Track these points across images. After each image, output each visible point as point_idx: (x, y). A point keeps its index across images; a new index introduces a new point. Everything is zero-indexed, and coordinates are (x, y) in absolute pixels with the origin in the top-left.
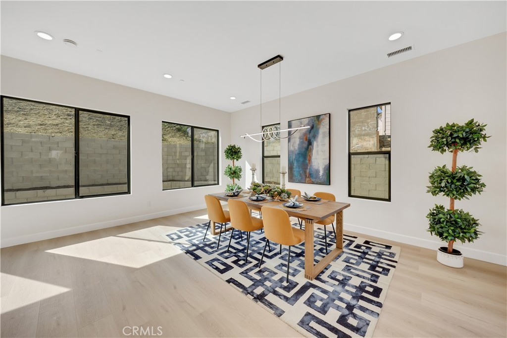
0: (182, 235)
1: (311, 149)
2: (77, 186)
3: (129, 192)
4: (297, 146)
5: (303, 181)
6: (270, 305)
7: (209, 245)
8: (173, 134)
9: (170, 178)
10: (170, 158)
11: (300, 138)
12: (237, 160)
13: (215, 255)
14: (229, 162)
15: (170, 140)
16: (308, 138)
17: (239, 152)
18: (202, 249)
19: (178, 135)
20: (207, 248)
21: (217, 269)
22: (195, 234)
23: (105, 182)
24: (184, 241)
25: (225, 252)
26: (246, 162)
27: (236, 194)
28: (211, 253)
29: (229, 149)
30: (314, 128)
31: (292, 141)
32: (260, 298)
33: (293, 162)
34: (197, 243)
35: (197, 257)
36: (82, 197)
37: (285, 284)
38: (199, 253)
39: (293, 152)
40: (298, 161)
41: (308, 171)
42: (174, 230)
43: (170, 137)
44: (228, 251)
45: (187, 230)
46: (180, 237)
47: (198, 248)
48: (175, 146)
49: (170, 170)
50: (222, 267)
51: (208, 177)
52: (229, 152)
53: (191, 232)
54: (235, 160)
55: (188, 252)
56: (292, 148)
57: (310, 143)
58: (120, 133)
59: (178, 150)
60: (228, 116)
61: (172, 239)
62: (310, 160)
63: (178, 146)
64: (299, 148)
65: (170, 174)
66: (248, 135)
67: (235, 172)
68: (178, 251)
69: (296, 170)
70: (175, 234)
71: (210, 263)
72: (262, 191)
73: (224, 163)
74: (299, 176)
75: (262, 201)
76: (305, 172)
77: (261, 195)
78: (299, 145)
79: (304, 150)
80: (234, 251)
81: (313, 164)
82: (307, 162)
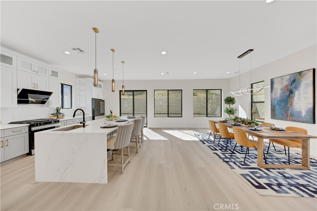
0: (200, 135)
1: (292, 96)
2: (168, 114)
3: (182, 117)
4: (279, 95)
5: (285, 119)
6: (230, 165)
7: (210, 141)
8: (201, 92)
9: (198, 113)
10: (199, 103)
11: (281, 89)
12: (232, 105)
13: (212, 145)
14: (227, 106)
15: (199, 95)
16: (289, 89)
17: (233, 100)
18: (207, 141)
19: (203, 92)
20: (209, 142)
21: (211, 148)
22: (205, 136)
23: (175, 113)
24: (201, 137)
25: (217, 145)
26: (239, 105)
27: (225, 121)
28: (210, 144)
29: (227, 99)
30: (296, 82)
31: (274, 91)
32: (227, 162)
33: (275, 106)
34: (205, 139)
35: (204, 143)
36: (169, 117)
37: (243, 163)
38: (205, 142)
39: (275, 99)
40: (279, 105)
41: (289, 112)
42: (197, 133)
43: (199, 93)
44: (218, 145)
45: (202, 134)
46: (199, 136)
47: (205, 141)
48: (201, 98)
49: (199, 109)
50: (213, 149)
51: (216, 113)
52: (227, 100)
53: (204, 135)
54: (231, 105)
55: (201, 141)
56: (274, 96)
57: (291, 92)
58: (179, 94)
59: (202, 100)
60: (228, 81)
61: (196, 136)
62: (291, 105)
63: (202, 98)
64: (280, 96)
65: (198, 111)
66: (232, 93)
67: (230, 111)
68: (197, 139)
69: (278, 111)
70: (197, 134)
71: (209, 146)
72: (239, 121)
73: (225, 106)
74: (280, 115)
75: (238, 125)
76: (287, 113)
77: (238, 123)
78: (280, 94)
79: (285, 97)
80: (222, 146)
81: (295, 107)
82: (289, 105)
